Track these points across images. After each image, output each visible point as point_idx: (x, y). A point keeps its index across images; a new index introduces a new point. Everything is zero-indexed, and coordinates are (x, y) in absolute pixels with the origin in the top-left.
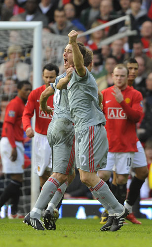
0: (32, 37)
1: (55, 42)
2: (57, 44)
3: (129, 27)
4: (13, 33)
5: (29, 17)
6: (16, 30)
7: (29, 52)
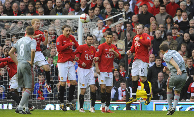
0: (78, 23)
1: (89, 25)
2: (90, 26)
3: (125, 18)
4: (68, 21)
5: (76, 13)
6: (70, 19)
7: (77, 30)
